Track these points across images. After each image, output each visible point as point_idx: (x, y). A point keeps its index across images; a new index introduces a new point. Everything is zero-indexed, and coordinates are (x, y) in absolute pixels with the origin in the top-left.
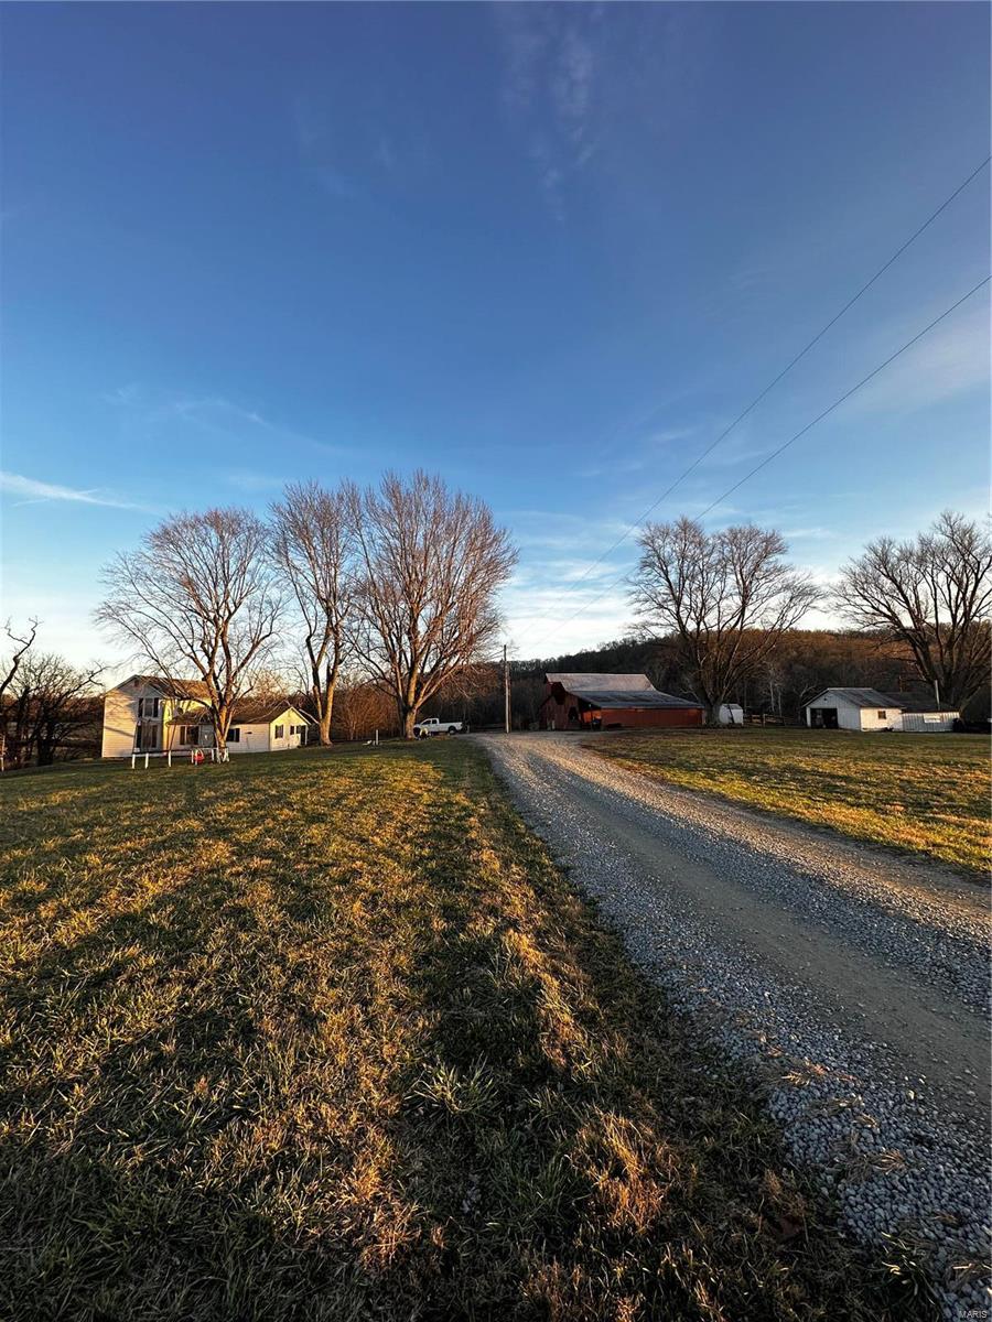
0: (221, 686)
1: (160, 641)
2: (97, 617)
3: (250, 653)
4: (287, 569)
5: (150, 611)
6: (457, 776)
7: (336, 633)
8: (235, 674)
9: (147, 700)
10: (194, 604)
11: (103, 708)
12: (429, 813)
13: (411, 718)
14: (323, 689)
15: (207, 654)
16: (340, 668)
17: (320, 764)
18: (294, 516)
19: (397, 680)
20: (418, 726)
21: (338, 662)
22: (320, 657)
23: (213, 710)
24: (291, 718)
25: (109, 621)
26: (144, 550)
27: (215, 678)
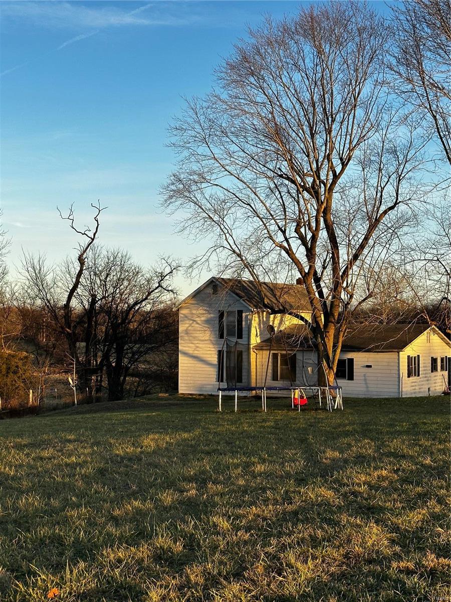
0: (325, 291)
2: (166, 197)
3: (366, 239)
4: (421, 91)
8: (346, 271)
9: (229, 313)
10: (285, 168)
11: (176, 324)
15: (304, 242)
23: (316, 329)
24: (431, 345)
25: (180, 201)
26: (218, 91)
27: (317, 280)
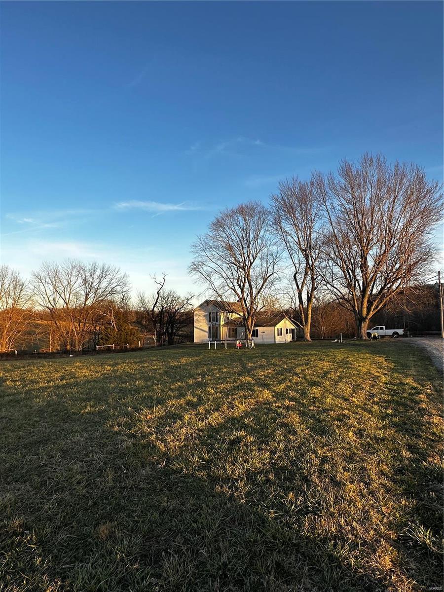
0: (248, 305)
1: (218, 281)
2: (190, 270)
3: (262, 286)
4: (281, 234)
5: (213, 265)
6: (405, 366)
7: (312, 270)
8: (255, 298)
9: (213, 313)
10: (233, 260)
11: (193, 316)
12: (388, 388)
13: (365, 325)
14: (305, 305)
15: (240, 287)
16: (315, 293)
17: (308, 353)
18: (285, 201)
19: (354, 300)
20: (369, 331)
21: (314, 289)
22: (302, 287)
23: (244, 319)
24: (286, 324)
25: (195, 272)
26: (209, 233)
27: (245, 301)
